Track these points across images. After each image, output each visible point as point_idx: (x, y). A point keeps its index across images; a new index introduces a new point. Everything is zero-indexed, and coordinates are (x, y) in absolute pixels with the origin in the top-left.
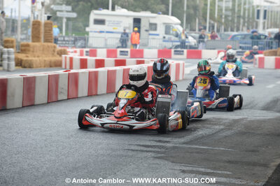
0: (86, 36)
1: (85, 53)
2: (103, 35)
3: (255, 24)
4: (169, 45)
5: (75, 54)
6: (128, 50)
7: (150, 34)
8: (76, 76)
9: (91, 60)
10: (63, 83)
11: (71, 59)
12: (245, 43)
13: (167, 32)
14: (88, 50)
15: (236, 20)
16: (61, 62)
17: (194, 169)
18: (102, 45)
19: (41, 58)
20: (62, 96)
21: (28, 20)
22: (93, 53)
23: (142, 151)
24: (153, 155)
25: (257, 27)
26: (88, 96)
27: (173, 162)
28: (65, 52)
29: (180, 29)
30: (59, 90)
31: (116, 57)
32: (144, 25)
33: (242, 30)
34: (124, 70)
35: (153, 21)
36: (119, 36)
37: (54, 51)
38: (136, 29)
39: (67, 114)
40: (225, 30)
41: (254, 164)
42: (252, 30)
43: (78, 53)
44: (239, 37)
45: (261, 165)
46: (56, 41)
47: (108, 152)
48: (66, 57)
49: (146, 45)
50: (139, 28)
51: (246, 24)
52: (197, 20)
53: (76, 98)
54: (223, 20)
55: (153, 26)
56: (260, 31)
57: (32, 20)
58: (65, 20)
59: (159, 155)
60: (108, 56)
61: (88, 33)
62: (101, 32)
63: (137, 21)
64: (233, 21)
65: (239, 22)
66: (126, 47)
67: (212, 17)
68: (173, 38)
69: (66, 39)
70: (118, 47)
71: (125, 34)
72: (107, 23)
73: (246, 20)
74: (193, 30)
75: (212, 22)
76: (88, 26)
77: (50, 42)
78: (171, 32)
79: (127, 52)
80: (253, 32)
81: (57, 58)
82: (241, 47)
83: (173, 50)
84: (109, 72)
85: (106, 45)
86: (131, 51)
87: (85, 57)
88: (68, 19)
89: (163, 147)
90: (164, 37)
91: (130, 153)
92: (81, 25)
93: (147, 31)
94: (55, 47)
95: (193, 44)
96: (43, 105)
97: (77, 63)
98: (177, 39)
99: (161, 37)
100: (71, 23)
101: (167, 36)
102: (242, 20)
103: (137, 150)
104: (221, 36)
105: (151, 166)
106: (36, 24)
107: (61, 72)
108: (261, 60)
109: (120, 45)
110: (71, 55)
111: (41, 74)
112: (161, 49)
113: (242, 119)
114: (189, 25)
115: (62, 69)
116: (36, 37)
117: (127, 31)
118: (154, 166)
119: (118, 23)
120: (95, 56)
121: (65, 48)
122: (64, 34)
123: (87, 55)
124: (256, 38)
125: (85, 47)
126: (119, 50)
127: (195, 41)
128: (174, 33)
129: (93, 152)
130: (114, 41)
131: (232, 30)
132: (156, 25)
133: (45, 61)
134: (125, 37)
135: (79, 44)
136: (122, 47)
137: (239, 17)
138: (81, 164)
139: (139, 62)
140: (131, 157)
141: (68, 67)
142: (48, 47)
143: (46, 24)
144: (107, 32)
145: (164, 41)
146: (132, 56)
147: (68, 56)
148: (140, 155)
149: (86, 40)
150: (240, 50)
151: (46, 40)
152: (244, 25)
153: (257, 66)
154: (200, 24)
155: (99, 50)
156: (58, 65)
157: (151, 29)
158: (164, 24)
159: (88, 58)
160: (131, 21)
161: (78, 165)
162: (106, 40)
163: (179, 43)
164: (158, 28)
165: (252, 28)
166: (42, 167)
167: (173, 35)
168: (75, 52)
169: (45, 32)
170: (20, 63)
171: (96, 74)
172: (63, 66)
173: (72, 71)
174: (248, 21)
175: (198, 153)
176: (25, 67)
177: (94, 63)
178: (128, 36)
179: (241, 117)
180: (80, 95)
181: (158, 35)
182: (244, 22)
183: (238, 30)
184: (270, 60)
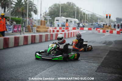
4: (75, 26)
5: (51, 29)
8: (52, 34)
9: (55, 30)
10: (49, 36)
11: (50, 30)
16: (48, 31)
19: (42, 30)
20: (49, 40)
21: (39, 20)
25: (98, 22)
26: (55, 40)
28: (48, 28)
30: (48, 38)
32: (69, 21)
34: (64, 33)
35: (71, 20)
37: (46, 28)
40: (90, 23)
41: (99, 57)
49: (69, 26)
51: (95, 21)
52: (82, 20)
54: (89, 20)
57: (40, 20)
58: (48, 20)
61: (54, 23)
63: (67, 20)
64: (91, 20)
65: (93, 21)
67: (86, 19)
72: (59, 21)
75: (86, 21)
76: (54, 21)
81: (46, 30)
82: (94, 27)
83: (76, 28)
84: (61, 33)
87: (54, 29)
88: (49, 20)
93: (70, 23)
96: (44, 42)
97: (52, 31)
101: (75, 24)
106: (42, 21)
108: (99, 31)
115: (48, 33)
116: (41, 24)
125: (53, 27)
126: (62, 28)
133: (44, 30)
137: (93, 19)
139: (68, 31)
142: (44, 27)
143: (44, 21)
146: (66, 29)
149: (54, 25)
155: (57, 28)
158: (74, 21)
164: (72, 22)
169: (44, 23)
170: (37, 31)
171: (57, 34)
176: (38, 32)
177: (56, 31)
180: (53, 39)
181: (72, 24)
184: (101, 31)
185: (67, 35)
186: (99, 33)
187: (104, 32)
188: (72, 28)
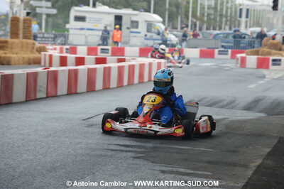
0: (66, 32)
1: (64, 50)
2: (83, 32)
3: (237, 23)
5: (54, 51)
6: (109, 47)
7: (131, 32)
8: (55, 74)
9: (71, 58)
10: (42, 81)
11: (51, 56)
12: (228, 42)
13: (149, 30)
14: (68, 47)
15: (218, 19)
16: (40, 59)
17: (174, 169)
18: (83, 43)
19: (19, 55)
20: (41, 94)
21: (6, 15)
22: (73, 50)
23: (122, 151)
24: (133, 155)
25: (239, 27)
26: (68, 94)
27: (152, 162)
28: (44, 49)
29: (162, 27)
30: (38, 88)
31: (96, 55)
32: (126, 23)
33: (224, 29)
34: (105, 68)
35: (134, 19)
36: (100, 33)
37: (33, 48)
38: (117, 26)
39: (46, 112)
40: (207, 29)
41: (235, 165)
42: (233, 29)
43: (58, 51)
44: (222, 35)
45: (241, 166)
46: (35, 37)
47: (87, 152)
48: (45, 55)
49: (127, 43)
50: (121, 25)
51: (228, 23)
52: (179, 19)
53: (56, 96)
54: (205, 19)
55: (135, 24)
56: (243, 30)
57: (10, 16)
58: (44, 17)
59: (139, 155)
60: (89, 54)
61: (68, 30)
62: (81, 29)
63: (118, 19)
64: (215, 19)
65: (221, 22)
66: (106, 45)
67: (194, 16)
68: (155, 36)
69: (46, 36)
70: (99, 45)
71: (106, 31)
72: (87, 20)
73: (229, 18)
74: (174, 28)
75: (195, 20)
76: (68, 23)
77: (29, 39)
78: (153, 30)
79: (108, 50)
80: (235, 31)
81: (36, 55)
82: (223, 46)
84: (89, 70)
85: (87, 42)
86: (112, 48)
87: (64, 55)
88: (48, 15)
89: (143, 147)
90: (146, 35)
91: (110, 153)
92: (60, 21)
93: (128, 28)
94: (34, 44)
95: (175, 42)
96: (21, 103)
97: (56, 61)
98: (159, 37)
99: (143, 34)
100: (50, 20)
101: (149, 34)
102: (224, 19)
103: (116, 150)
104: (203, 34)
105: (131, 166)
106: (15, 21)
107: (39, 69)
108: (243, 60)
109: (101, 42)
110: (51, 52)
111: (20, 72)
112: (143, 47)
113: (223, 119)
114: (171, 23)
115: (41, 66)
116: (14, 34)
117: (108, 28)
118: (133, 166)
119: (99, 20)
120: (75, 53)
121: (45, 45)
122: (43, 31)
123: (67, 52)
124: (238, 37)
125: (64, 45)
126: (100, 48)
127: (177, 39)
128: (156, 31)
129: (72, 152)
130: (95, 38)
131: (214, 29)
132: (137, 22)
133: (24, 58)
134: (106, 35)
135: (59, 41)
136: (103, 44)
137: (221, 16)
138: (59, 164)
139: (120, 61)
140: (111, 156)
141: (47, 64)
142: (27, 43)
143: (25, 20)
144: (88, 29)
145: (146, 39)
146: (114, 54)
147: (47, 53)
148: (120, 155)
149: (66, 37)
150: (222, 49)
151: (25, 37)
152: (226, 24)
153: (239, 65)
154: (182, 22)
155: (79, 48)
156: (37, 62)
157: (133, 27)
158: (146, 21)
159: (68, 55)
160: (112, 18)
161: (56, 165)
162: (86, 37)
163: (160, 42)
164: (140, 25)
165: (235, 27)
166: (19, 166)
167: (154, 32)
168: (55, 49)
169: (24, 28)
171: (76, 72)
172: (43, 64)
173: (52, 69)
174: (231, 19)
175: (178, 153)
176: (3, 64)
177: (74, 61)
178: (108, 34)
179: (222, 117)
180: (59, 93)
181: (139, 33)
182: (226, 21)
183: (220, 29)
184: (252, 60)
185: (114, 75)
186: (242, 70)
187: (262, 64)
188: (137, 50)
